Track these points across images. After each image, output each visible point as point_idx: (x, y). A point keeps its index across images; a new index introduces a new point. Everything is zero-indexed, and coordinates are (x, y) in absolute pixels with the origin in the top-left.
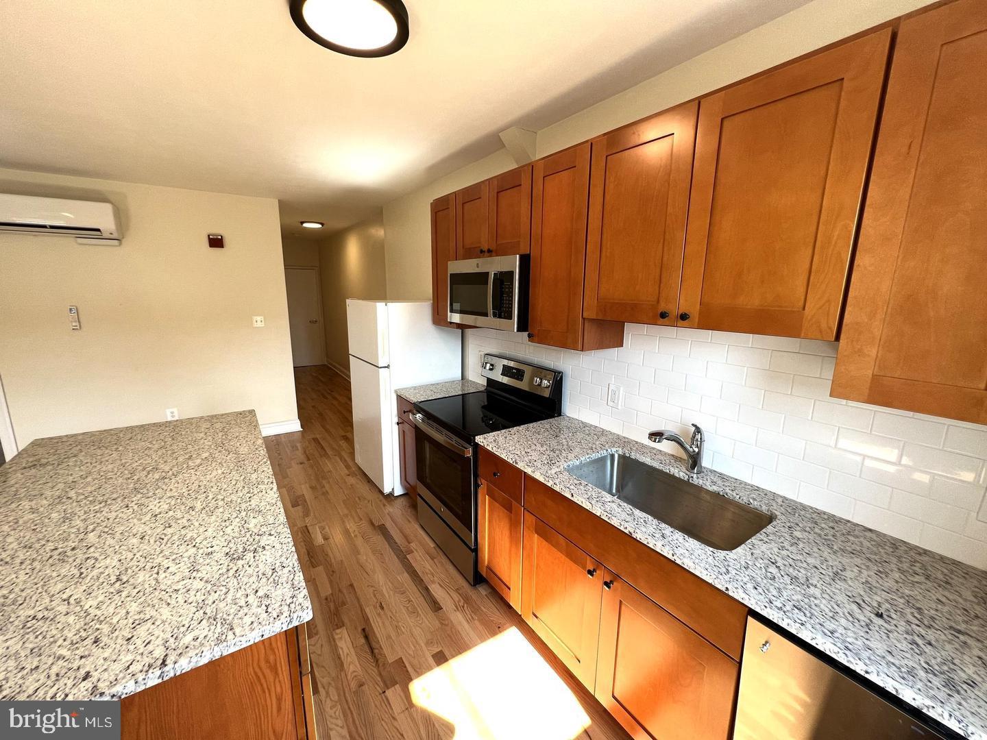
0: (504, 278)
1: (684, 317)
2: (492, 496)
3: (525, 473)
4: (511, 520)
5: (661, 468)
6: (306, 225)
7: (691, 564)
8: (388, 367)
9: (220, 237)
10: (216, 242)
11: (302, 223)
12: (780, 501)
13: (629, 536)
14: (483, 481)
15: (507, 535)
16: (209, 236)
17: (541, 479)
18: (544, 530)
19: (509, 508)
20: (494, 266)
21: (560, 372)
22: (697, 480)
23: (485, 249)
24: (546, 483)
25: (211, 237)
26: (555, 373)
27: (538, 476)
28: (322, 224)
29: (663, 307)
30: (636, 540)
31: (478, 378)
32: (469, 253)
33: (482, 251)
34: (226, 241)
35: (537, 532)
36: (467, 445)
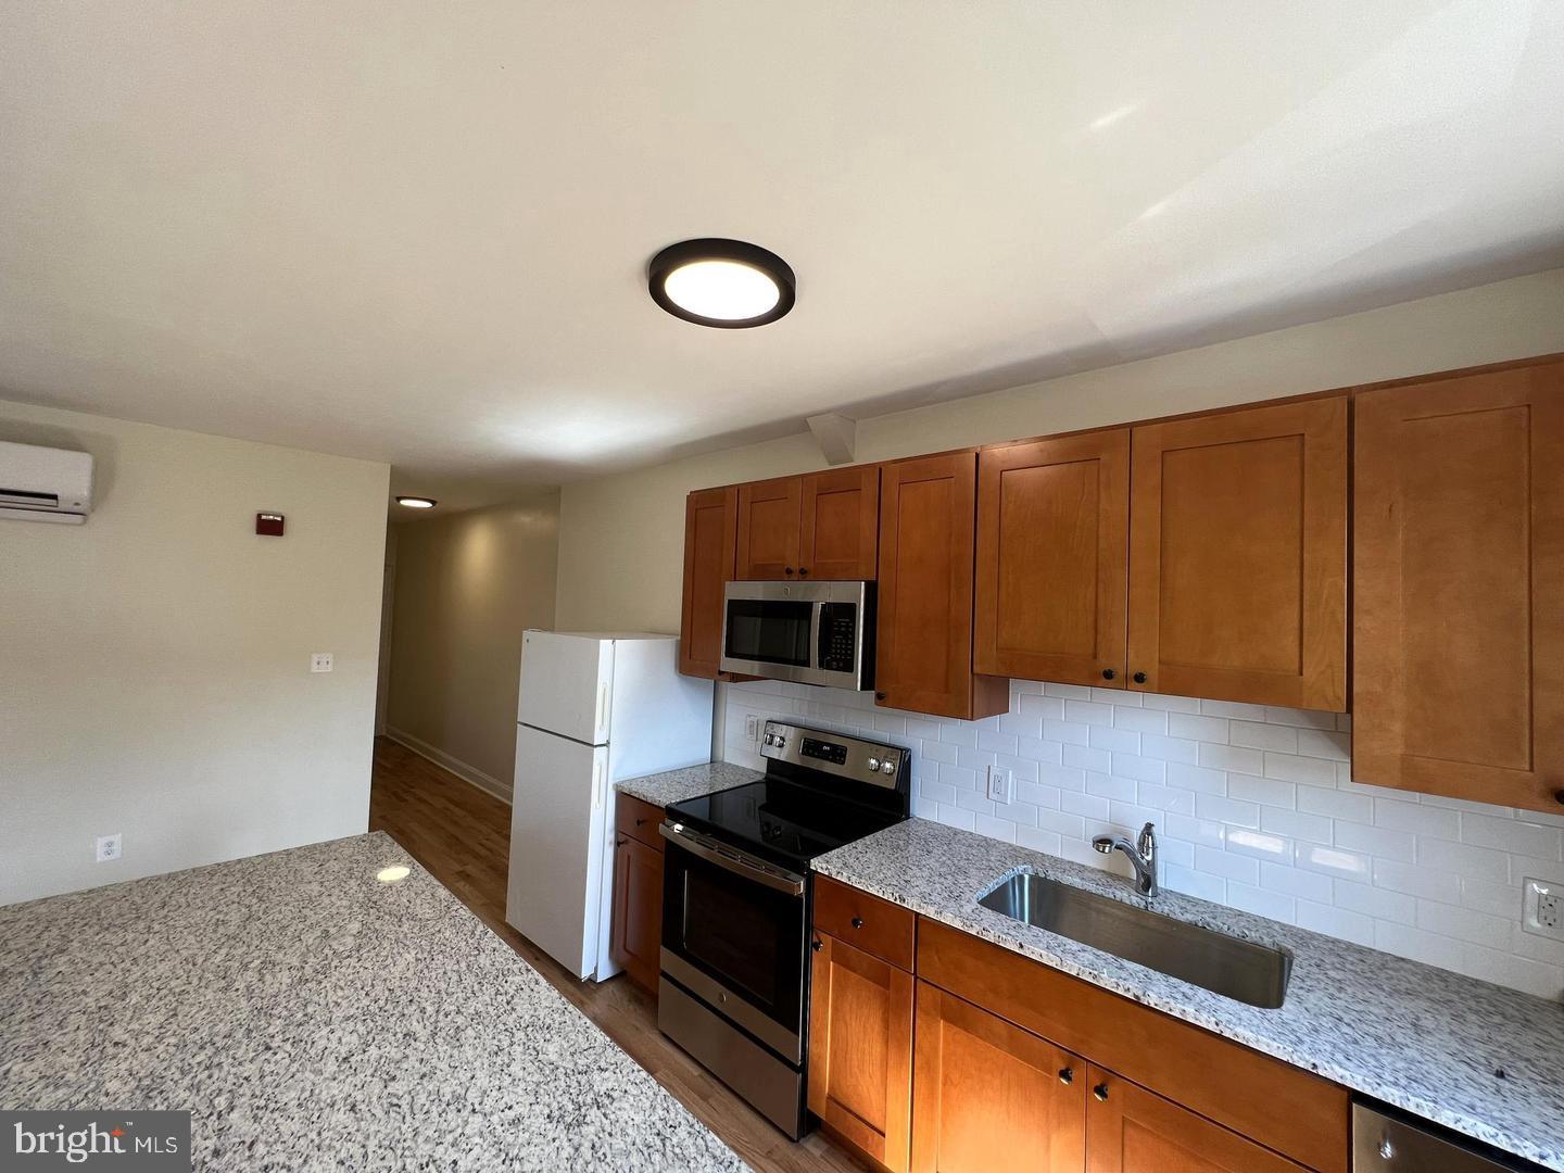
0: (839, 614)
1: (1139, 678)
2: (841, 960)
3: (917, 914)
4: (886, 1000)
5: (1100, 892)
6: (404, 503)
7: (1248, 1034)
8: (607, 744)
9: (279, 519)
10: (270, 527)
11: (399, 499)
12: (1277, 927)
13: (1137, 1003)
14: (823, 936)
15: (877, 1028)
16: (259, 516)
17: (957, 924)
18: (958, 1013)
19: (882, 980)
20: (823, 594)
21: (908, 750)
22: (1159, 908)
23: (795, 567)
24: (966, 929)
25: (264, 517)
26: (902, 750)
27: (948, 919)
28: (433, 502)
29: (1104, 663)
30: (1148, 1008)
31: (746, 758)
32: (760, 573)
33: (789, 572)
34: (288, 527)
35: (947, 1019)
36: (794, 876)
